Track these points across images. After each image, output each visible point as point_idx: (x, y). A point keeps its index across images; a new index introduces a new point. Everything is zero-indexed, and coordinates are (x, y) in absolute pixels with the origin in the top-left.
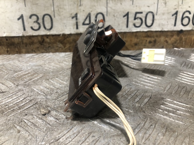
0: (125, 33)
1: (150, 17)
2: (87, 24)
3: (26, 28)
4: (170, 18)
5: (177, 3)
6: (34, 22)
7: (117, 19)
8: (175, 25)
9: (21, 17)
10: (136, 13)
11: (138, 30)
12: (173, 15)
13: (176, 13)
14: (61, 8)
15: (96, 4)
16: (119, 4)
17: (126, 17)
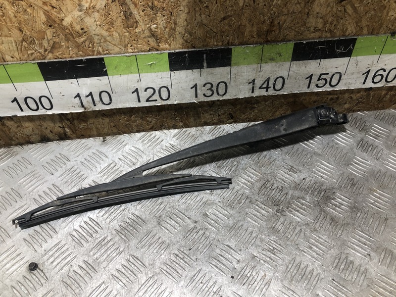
0: (305, 93)
1: (337, 77)
2: (264, 88)
3: (198, 96)
4: (360, 77)
5: (371, 63)
6: (208, 89)
7: (298, 81)
8: (364, 83)
9: (196, 86)
10: (321, 75)
11: (320, 90)
12: (363, 74)
13: (368, 72)
14: (238, 75)
15: (277, 69)
16: (303, 68)
17: (309, 79)
